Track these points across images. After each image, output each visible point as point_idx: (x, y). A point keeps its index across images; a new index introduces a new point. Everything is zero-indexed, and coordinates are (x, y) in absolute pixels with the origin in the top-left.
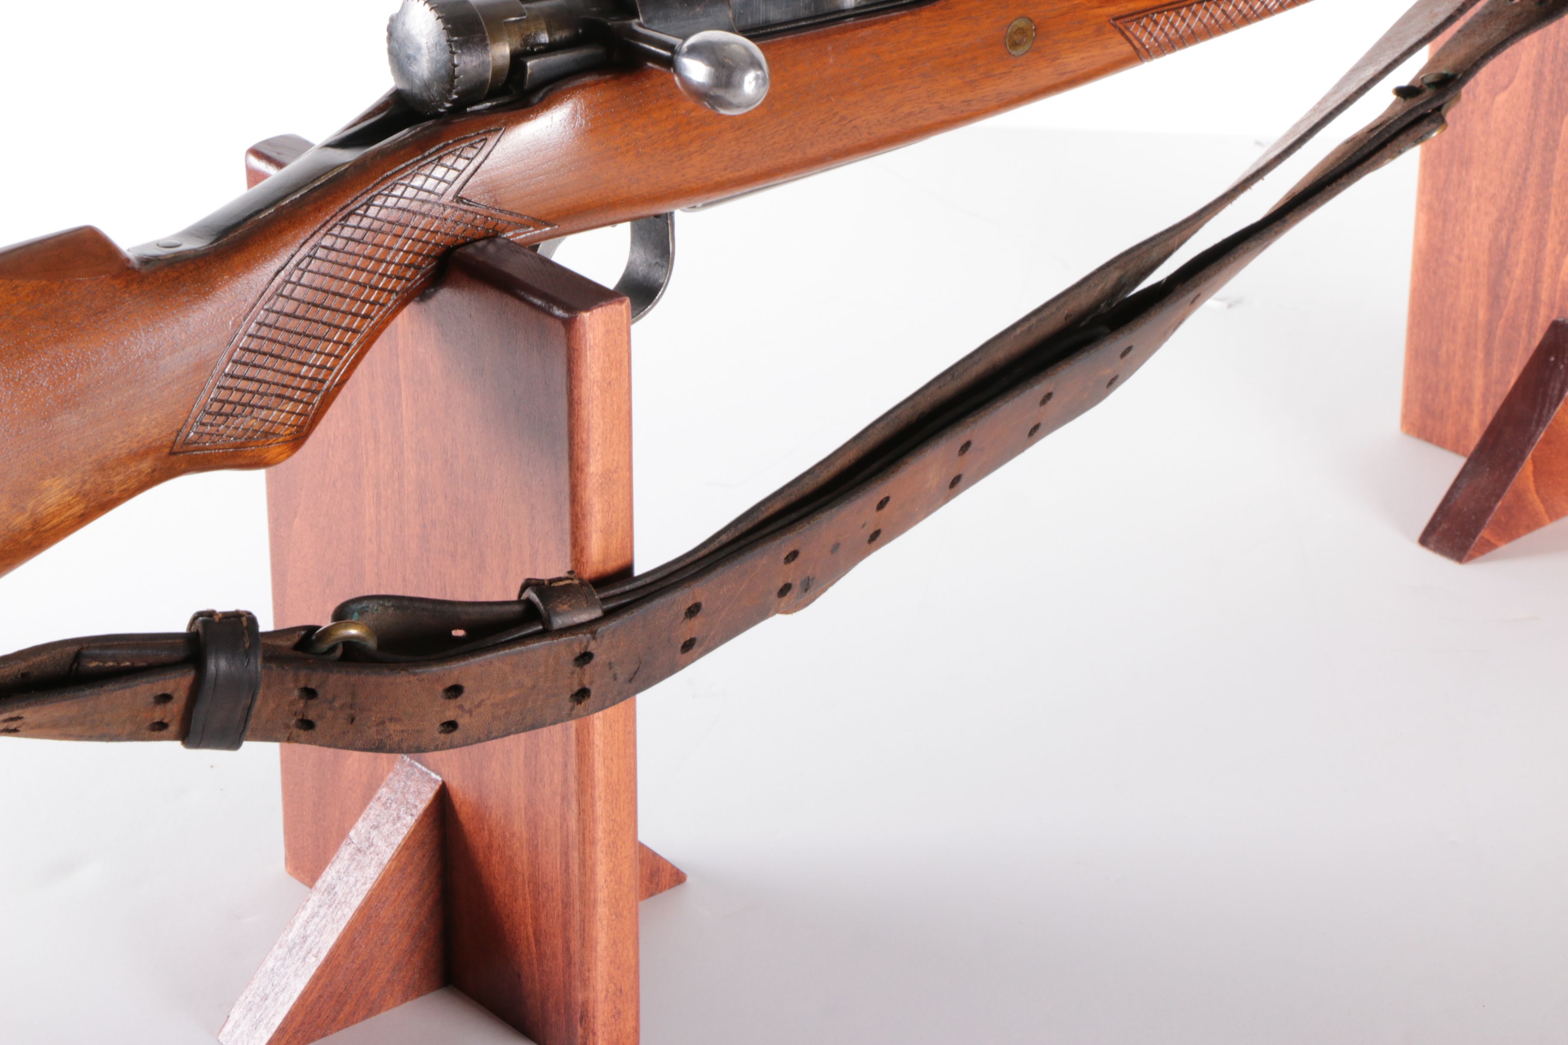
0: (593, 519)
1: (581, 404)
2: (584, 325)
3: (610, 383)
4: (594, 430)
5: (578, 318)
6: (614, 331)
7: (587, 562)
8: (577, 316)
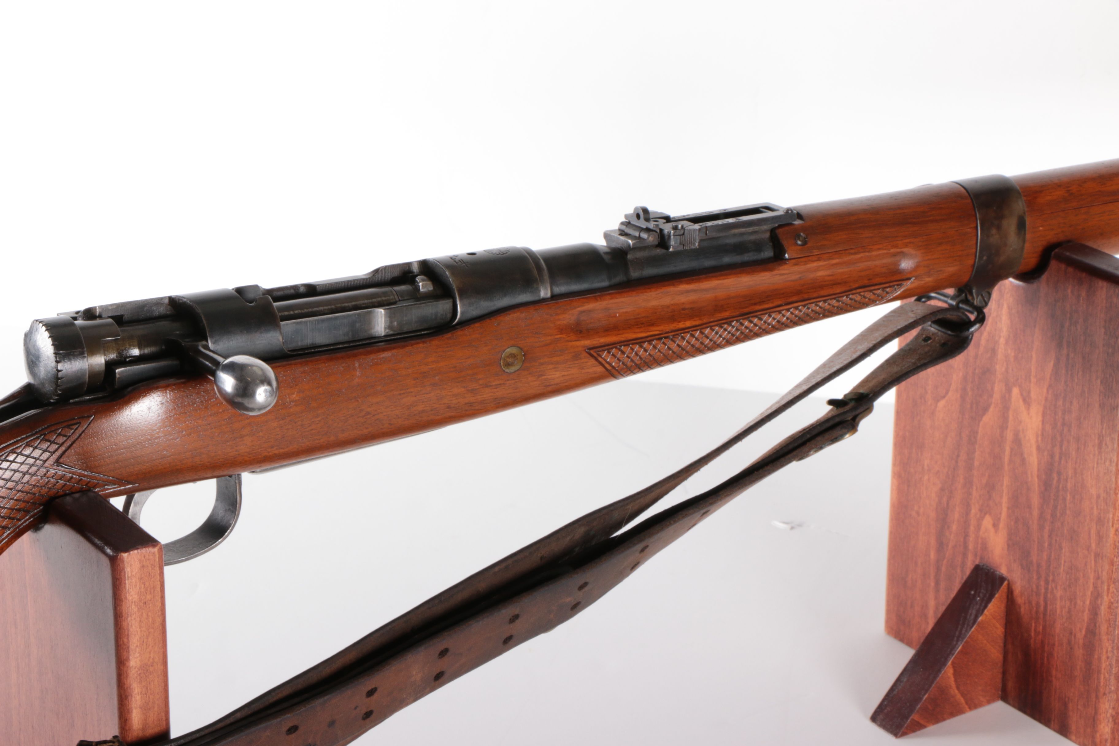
0: (133, 699)
1: (122, 617)
2: (123, 562)
3: (145, 603)
4: (133, 636)
5: (119, 557)
6: (148, 566)
7: (130, 730)
8: (118, 555)
